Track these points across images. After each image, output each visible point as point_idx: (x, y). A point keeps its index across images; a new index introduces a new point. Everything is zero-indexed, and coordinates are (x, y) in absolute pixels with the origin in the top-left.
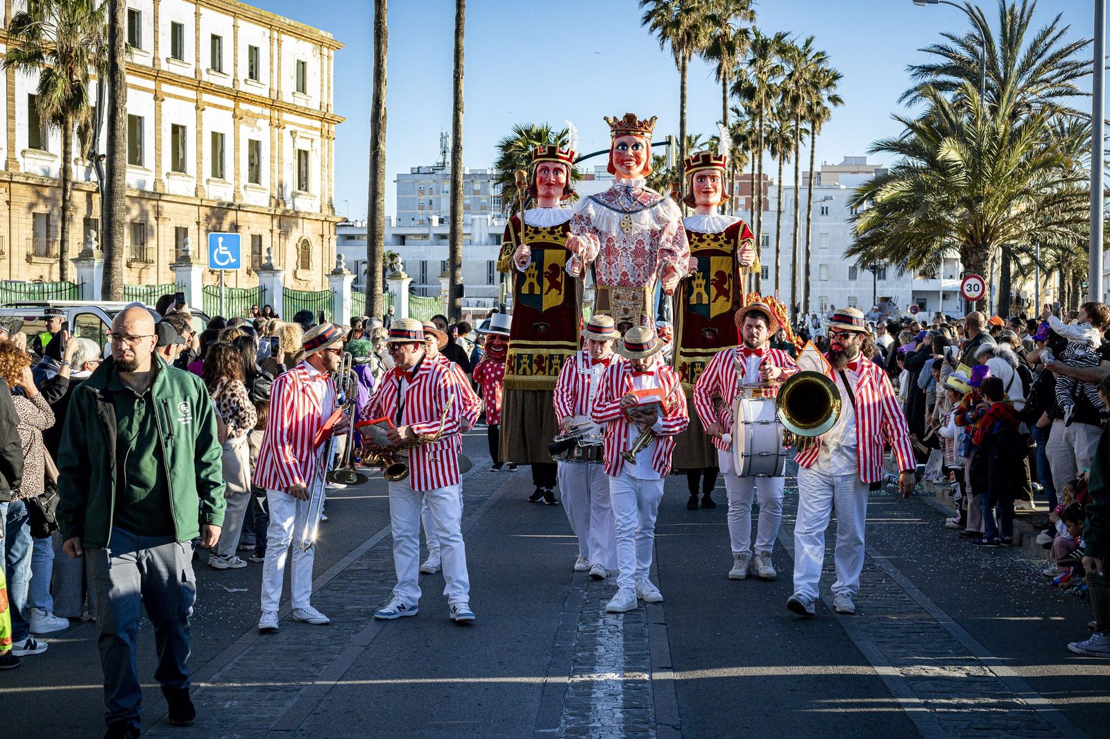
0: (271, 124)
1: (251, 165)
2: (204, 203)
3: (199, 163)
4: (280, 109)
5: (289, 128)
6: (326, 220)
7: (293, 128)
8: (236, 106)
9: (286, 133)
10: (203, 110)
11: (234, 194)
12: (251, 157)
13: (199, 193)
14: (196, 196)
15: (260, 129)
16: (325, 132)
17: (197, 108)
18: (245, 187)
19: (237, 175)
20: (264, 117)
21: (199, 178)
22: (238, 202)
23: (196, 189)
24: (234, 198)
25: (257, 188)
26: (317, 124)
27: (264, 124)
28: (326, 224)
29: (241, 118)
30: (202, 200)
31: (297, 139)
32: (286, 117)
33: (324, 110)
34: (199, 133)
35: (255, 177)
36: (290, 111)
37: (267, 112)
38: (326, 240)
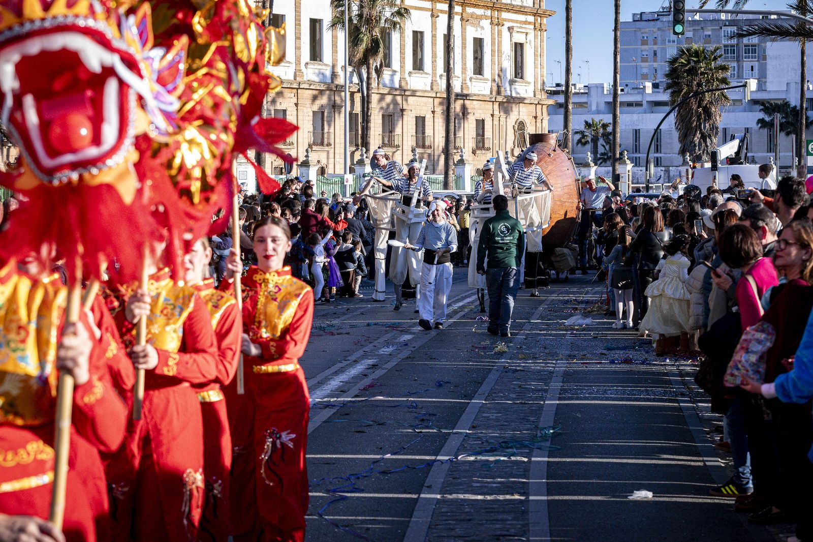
0: (492, 23)
1: (475, 58)
2: (438, 95)
3: (434, 62)
4: (500, 10)
5: (507, 24)
6: (539, 104)
7: (510, 24)
8: (464, 10)
9: (504, 30)
10: (438, 16)
11: (462, 86)
12: (475, 52)
13: (434, 87)
14: (432, 89)
15: (482, 28)
16: (537, 25)
17: (432, 16)
18: (471, 79)
19: (464, 69)
20: (486, 17)
21: (434, 74)
22: (465, 92)
23: (432, 83)
24: (462, 89)
25: (481, 80)
26: (531, 19)
27: (486, 23)
28: (539, 107)
29: (468, 21)
30: (436, 93)
31: (514, 34)
32: (505, 15)
33: (537, 6)
34: (434, 36)
35: (479, 69)
36: (508, 10)
37: (489, 13)
38: (539, 121)
